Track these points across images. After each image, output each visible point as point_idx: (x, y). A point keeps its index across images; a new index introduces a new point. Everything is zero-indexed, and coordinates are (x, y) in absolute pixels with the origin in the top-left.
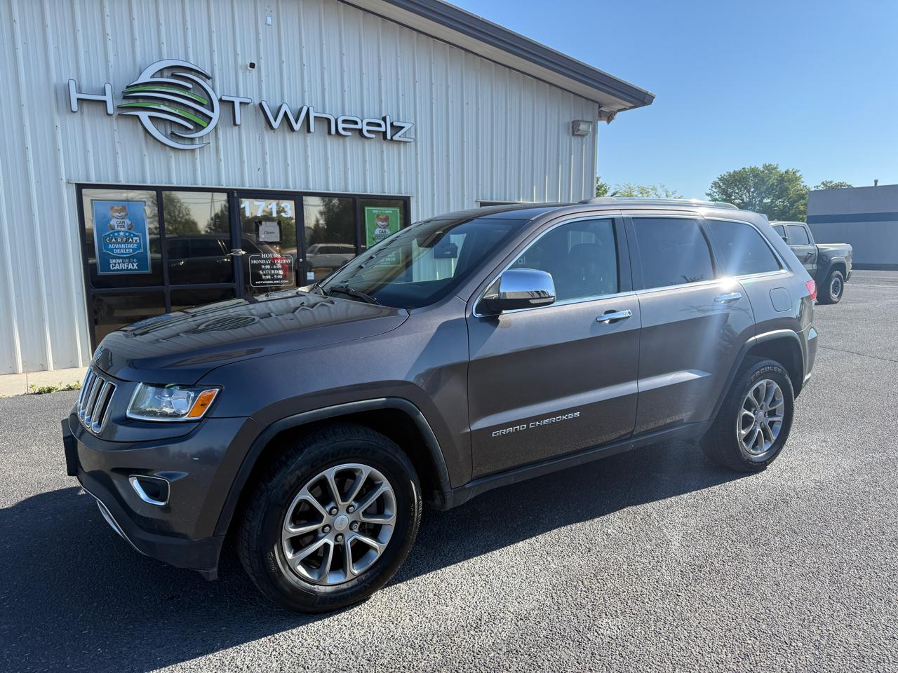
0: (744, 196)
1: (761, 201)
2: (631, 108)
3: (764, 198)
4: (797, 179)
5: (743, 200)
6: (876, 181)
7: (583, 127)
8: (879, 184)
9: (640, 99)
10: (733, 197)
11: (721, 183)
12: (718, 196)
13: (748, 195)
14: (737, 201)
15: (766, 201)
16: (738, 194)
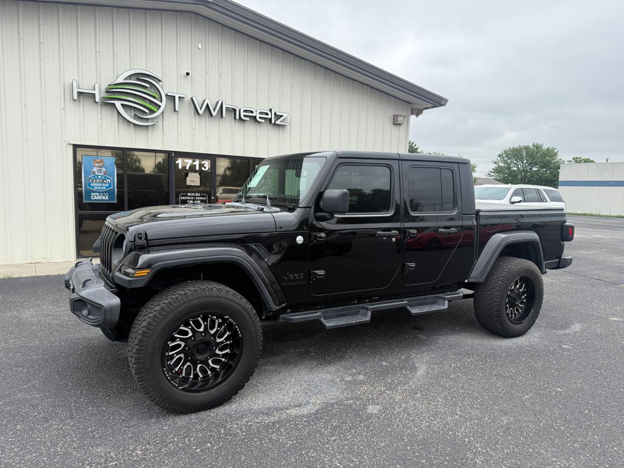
0: (519, 166)
1: (531, 169)
2: (432, 107)
3: (533, 167)
4: (555, 154)
5: (518, 168)
6: (607, 160)
7: (400, 119)
8: (609, 162)
9: (437, 101)
10: (511, 166)
11: (504, 155)
12: (502, 164)
13: (521, 164)
14: (515, 169)
15: (534, 169)
16: (515, 164)
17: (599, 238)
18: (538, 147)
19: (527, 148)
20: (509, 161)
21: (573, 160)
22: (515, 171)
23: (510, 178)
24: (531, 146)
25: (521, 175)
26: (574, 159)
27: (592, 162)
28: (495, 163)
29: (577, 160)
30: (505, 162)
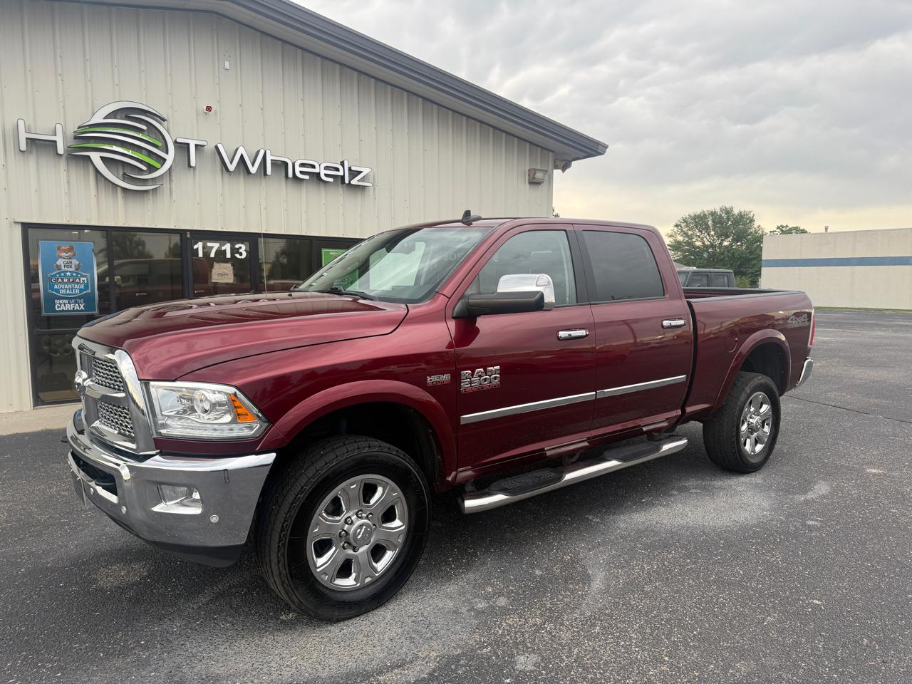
0: (705, 239)
1: (721, 243)
2: (585, 157)
3: (723, 240)
4: (752, 221)
5: (703, 243)
6: (826, 229)
7: (539, 176)
8: (829, 231)
9: (591, 148)
10: (694, 240)
11: (683, 225)
12: (680, 238)
13: (708, 238)
14: (699, 244)
15: (726, 243)
16: (699, 236)
17: (824, 342)
18: (728, 212)
19: (713, 214)
20: (690, 233)
21: (778, 230)
22: (698, 247)
23: (693, 257)
24: (718, 210)
25: (708, 252)
26: (778, 228)
27: (803, 232)
28: (671, 236)
29: (785, 231)
30: (686, 234)
